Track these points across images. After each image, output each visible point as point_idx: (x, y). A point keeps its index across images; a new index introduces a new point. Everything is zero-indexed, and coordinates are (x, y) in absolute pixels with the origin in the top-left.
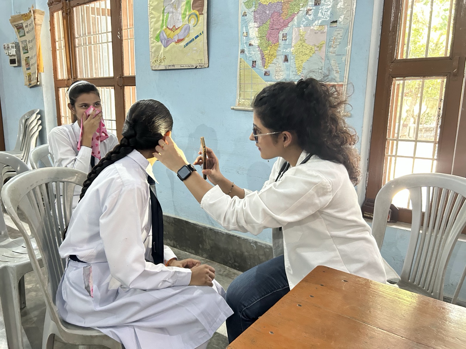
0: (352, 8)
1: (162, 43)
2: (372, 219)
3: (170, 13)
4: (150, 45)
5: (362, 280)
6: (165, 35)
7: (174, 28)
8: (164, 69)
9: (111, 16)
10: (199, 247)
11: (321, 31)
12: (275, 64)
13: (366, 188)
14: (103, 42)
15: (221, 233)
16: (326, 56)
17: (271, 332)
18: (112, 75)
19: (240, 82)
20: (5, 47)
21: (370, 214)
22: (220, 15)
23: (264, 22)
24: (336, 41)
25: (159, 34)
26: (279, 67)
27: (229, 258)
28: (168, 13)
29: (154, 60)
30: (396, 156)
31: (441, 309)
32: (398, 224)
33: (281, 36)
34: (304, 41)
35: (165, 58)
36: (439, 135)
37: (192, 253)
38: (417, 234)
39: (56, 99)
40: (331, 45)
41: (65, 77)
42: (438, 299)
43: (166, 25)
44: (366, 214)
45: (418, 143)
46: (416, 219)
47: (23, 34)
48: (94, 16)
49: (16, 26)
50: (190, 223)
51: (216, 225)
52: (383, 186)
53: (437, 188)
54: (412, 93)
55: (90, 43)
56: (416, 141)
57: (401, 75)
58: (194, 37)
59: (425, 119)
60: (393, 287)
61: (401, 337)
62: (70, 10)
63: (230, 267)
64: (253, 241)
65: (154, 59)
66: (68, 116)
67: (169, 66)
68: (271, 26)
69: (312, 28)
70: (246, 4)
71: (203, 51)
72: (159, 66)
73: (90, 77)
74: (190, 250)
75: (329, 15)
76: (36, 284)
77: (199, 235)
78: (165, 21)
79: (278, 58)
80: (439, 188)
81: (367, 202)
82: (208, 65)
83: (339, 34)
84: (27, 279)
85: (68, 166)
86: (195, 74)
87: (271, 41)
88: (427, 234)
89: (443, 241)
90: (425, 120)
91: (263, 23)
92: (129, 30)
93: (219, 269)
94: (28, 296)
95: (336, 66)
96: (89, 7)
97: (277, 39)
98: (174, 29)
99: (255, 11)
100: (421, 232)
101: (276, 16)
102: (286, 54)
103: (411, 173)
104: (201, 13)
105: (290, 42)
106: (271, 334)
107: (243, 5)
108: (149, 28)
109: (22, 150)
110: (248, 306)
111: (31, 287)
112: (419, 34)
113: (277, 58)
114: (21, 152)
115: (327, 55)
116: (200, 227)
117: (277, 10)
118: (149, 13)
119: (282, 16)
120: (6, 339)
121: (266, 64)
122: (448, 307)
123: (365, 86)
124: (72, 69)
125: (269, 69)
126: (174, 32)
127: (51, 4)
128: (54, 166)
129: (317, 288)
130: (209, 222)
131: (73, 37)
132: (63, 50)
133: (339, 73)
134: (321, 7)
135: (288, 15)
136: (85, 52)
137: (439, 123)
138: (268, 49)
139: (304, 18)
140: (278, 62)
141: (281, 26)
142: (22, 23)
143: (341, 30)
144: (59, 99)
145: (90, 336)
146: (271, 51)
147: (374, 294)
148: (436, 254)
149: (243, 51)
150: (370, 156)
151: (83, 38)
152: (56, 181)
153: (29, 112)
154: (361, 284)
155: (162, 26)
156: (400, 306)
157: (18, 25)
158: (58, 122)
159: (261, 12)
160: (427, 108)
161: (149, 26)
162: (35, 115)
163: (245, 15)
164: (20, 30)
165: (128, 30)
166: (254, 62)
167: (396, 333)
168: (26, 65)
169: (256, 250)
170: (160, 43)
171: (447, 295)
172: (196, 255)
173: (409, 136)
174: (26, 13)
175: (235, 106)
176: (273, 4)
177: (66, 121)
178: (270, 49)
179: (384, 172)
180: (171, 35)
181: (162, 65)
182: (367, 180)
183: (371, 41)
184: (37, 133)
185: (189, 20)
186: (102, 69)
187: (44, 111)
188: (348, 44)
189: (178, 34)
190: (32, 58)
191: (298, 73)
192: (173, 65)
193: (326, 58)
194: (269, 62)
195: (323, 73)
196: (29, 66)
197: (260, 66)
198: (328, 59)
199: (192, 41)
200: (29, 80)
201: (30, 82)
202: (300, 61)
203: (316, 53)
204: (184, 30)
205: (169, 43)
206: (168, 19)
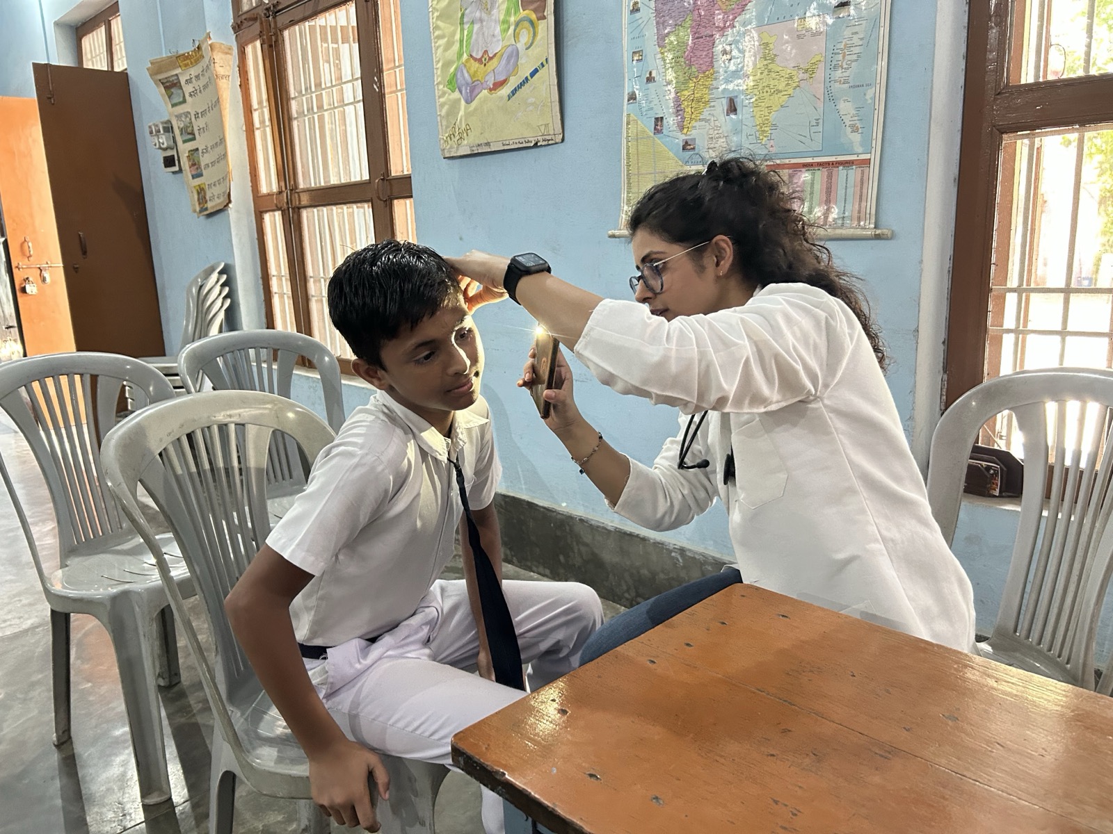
1: (461, 93)
3: (476, 23)
4: (437, 100)
6: (466, 75)
7: (486, 56)
8: (469, 153)
9: (359, 42)
10: (559, 560)
11: (813, 30)
12: (707, 121)
14: (346, 102)
15: (604, 528)
16: (826, 92)
18: (366, 177)
19: (628, 170)
20: (152, 131)
22: (584, 17)
23: (678, 22)
24: (849, 53)
25: (454, 74)
26: (715, 128)
27: (625, 588)
28: (473, 23)
29: (447, 135)
30: (1016, 331)
33: (718, 51)
34: (773, 60)
35: (468, 128)
37: (543, 575)
38: (1036, 520)
39: (258, 239)
40: (836, 63)
41: (274, 187)
43: (468, 52)
45: (1071, 295)
47: (181, 100)
48: (326, 45)
49: (165, 81)
50: (537, 505)
55: (320, 107)
56: (1068, 290)
57: (1023, 125)
58: (528, 75)
62: (277, 36)
64: (676, 547)
65: (446, 133)
66: (283, 274)
67: (479, 145)
68: (694, 30)
71: (550, 104)
72: (458, 148)
74: (541, 569)
77: (559, 533)
78: (466, 42)
79: (714, 106)
82: (561, 136)
83: (856, 33)
86: (535, 160)
87: (697, 66)
88: (1059, 517)
91: (676, 25)
92: (397, 70)
95: (852, 115)
96: (314, 26)
97: (710, 59)
98: (485, 60)
101: (706, 5)
102: (730, 96)
104: (541, 14)
105: (740, 65)
108: (434, 61)
113: (710, 107)
115: (829, 89)
116: (559, 516)
118: (432, 28)
119: (720, 3)
121: (685, 123)
123: (926, 160)
124: (287, 169)
125: (694, 133)
126: (485, 65)
127: (238, 26)
131: (284, 96)
132: (267, 129)
133: (860, 132)
136: (312, 129)
138: (690, 85)
139: (771, 3)
140: (713, 116)
141: (717, 27)
142: (177, 75)
143: (860, 23)
144: (265, 237)
146: (696, 92)
148: (1079, 567)
149: (632, 97)
150: (949, 335)
151: (306, 98)
153: (205, 270)
155: (460, 55)
157: (168, 79)
158: (264, 288)
161: (434, 58)
162: (215, 276)
163: (636, 9)
164: (172, 90)
165: (395, 71)
166: (659, 120)
168: (190, 167)
169: (684, 567)
170: (456, 95)
174: (187, 51)
175: (618, 230)
177: (280, 286)
178: (693, 85)
179: (985, 371)
180: (479, 73)
181: (464, 146)
182: (944, 393)
183: (937, 46)
184: (221, 316)
185: (516, 36)
187: (235, 266)
188: (880, 57)
189: (493, 70)
190: (206, 150)
191: (761, 137)
192: (486, 141)
193: (827, 96)
194: (693, 117)
195: (821, 133)
196: (197, 169)
197: (671, 129)
198: (831, 98)
199: (524, 83)
200: (199, 200)
201: (202, 206)
202: (763, 109)
203: (802, 85)
204: (506, 58)
205: (476, 91)
206: (471, 36)
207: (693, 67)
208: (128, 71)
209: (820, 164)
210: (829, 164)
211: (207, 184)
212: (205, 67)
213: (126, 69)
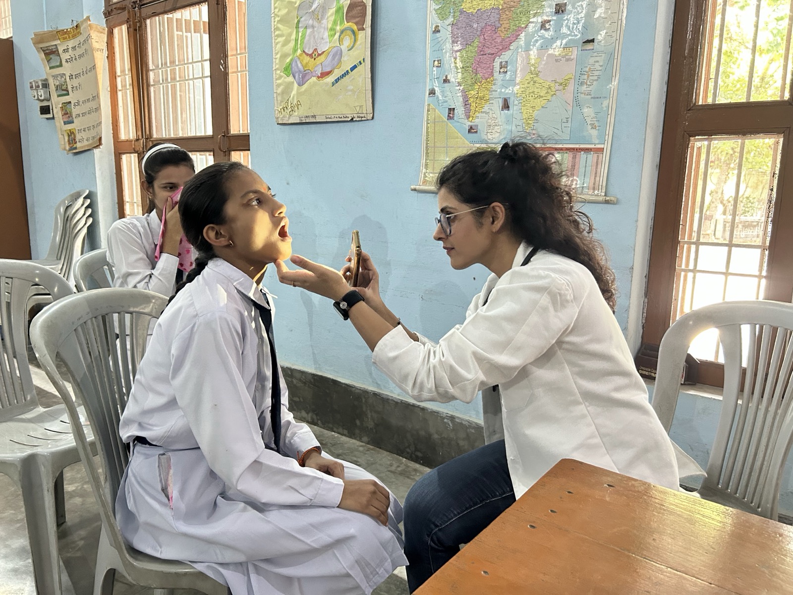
0: (620, 18)
1: (295, 79)
2: (654, 378)
3: (309, 28)
4: (274, 82)
5: (640, 484)
6: (299, 65)
7: (316, 53)
8: (298, 122)
9: (209, 35)
10: (356, 424)
11: (567, 57)
12: (487, 113)
13: (643, 326)
14: (195, 77)
15: (392, 400)
16: (574, 99)
17: (485, 572)
18: (210, 132)
19: (427, 144)
20: (32, 86)
21: (650, 370)
22: (393, 31)
23: (468, 42)
24: (591, 75)
25: (290, 64)
26: (493, 119)
27: (407, 444)
28: (306, 27)
29: (281, 107)
30: (695, 271)
31: (776, 535)
32: (699, 388)
33: (497, 65)
34: (537, 75)
35: (299, 104)
36: (770, 235)
37: (342, 435)
38: (734, 407)
39: (116, 174)
40: (582, 81)
41: (132, 136)
42: (769, 517)
43: (302, 49)
44: (642, 370)
45: (733, 248)
46: (731, 380)
47: (58, 64)
48: (181, 33)
49: (45, 49)
50: (340, 382)
51: (384, 386)
52: (672, 324)
53: (768, 326)
54: (720, 162)
55: (173, 79)
56: (730, 245)
57: (703, 132)
58: (349, 69)
59: (744, 207)
60: (692, 497)
61: (707, 584)
62: (141, 23)
63: (409, 460)
64: (448, 415)
66: (135, 201)
67: (307, 117)
68: (481, 49)
69: (551, 51)
70: (439, 12)
71: (364, 91)
72: (289, 118)
73: (172, 136)
74: (341, 430)
75: (580, 30)
76: (83, 484)
77: (356, 403)
78: (301, 41)
79: (492, 103)
80: (772, 326)
81: (645, 349)
82: (372, 114)
83: (598, 62)
84: (68, 475)
85: (138, 285)
86: (350, 131)
87: (481, 74)
88: (750, 405)
89: (778, 418)
90: (744, 209)
91: (467, 44)
92: (239, 56)
93: (389, 463)
94: (70, 504)
95: (592, 117)
96: (172, 19)
97: (491, 70)
98: (315, 55)
99: (453, 24)
100: (740, 402)
101: (489, 32)
102: (505, 97)
103: (721, 301)
104: (361, 26)
105: (513, 76)
106: (484, 575)
107: (433, 14)
108: (274, 53)
109: (60, 259)
110: (441, 525)
111: (74, 488)
112: (733, 60)
113: (490, 103)
114: (58, 261)
115: (577, 98)
116: (357, 391)
117: (492, 22)
118: (273, 29)
119: (500, 32)
120: (33, 576)
121: (471, 114)
122: (789, 532)
123: (643, 151)
124: (144, 122)
125: (477, 121)
126: (315, 59)
127: (109, 13)
128: (115, 286)
129: (561, 498)
130: (372, 381)
131: (145, 68)
132: (128, 91)
133: (597, 129)
134: (566, 17)
135: (510, 31)
136: (166, 94)
137: (770, 214)
138: (476, 87)
139: (537, 35)
140: (492, 110)
141: (497, 49)
142: (56, 45)
143: (600, 55)
144: (123, 173)
145: (175, 573)
146: (480, 92)
147: (661, 509)
148: (766, 440)
149: (432, 92)
150: (649, 272)
151: (162, 71)
152: (119, 311)
153: (72, 196)
154: (638, 491)
155: (295, 50)
156: (705, 529)
157: (48, 48)
158: (119, 211)
159: (464, 26)
160: (746, 187)
161: (274, 50)
162: (81, 200)
163: (437, 31)
164: (51, 56)
165: (237, 57)
166: (451, 110)
167: (699, 577)
168: (63, 116)
169: (453, 430)
170: (291, 79)
171: (784, 512)
172: (350, 437)
173: (715, 236)
174: (66, 28)
175: (418, 185)
176: (485, 11)
177: (133, 210)
178: (478, 87)
179: (673, 298)
180: (310, 65)
181: (294, 116)
182: (645, 312)
183: (653, 74)
184: (85, 231)
185: (340, 40)
186: (193, 123)
187: (97, 193)
188: (614, 78)
189: (321, 64)
190: (78, 103)
191: (526, 128)
192: (313, 115)
193: (575, 102)
194: (477, 109)
195: (570, 128)
196: (69, 117)
197: (460, 117)
198: (577, 103)
199: (345, 75)
200: (69, 141)
201: (72, 145)
202: (529, 108)
203: (557, 94)
204: (331, 56)
205: (307, 78)
206: (304, 38)
207: (478, 75)
208: (13, 39)
209: (567, 149)
210: (574, 149)
211: (77, 129)
212: (82, 41)
213: (12, 37)
